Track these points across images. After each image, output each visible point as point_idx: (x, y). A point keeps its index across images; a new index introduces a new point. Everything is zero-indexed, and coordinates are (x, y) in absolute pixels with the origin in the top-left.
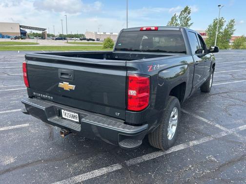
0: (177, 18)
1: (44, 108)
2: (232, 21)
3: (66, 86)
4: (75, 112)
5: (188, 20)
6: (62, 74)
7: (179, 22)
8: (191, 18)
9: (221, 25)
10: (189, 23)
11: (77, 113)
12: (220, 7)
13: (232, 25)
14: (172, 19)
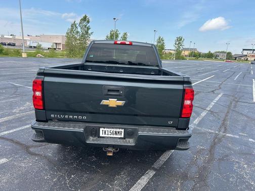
0: (77, 26)
1: (82, 130)
2: (125, 34)
3: (113, 103)
4: (120, 128)
5: (88, 29)
6: (109, 90)
7: (79, 29)
8: (90, 27)
9: (117, 36)
10: (90, 32)
11: (122, 128)
12: (115, 20)
13: (126, 38)
14: (72, 26)
